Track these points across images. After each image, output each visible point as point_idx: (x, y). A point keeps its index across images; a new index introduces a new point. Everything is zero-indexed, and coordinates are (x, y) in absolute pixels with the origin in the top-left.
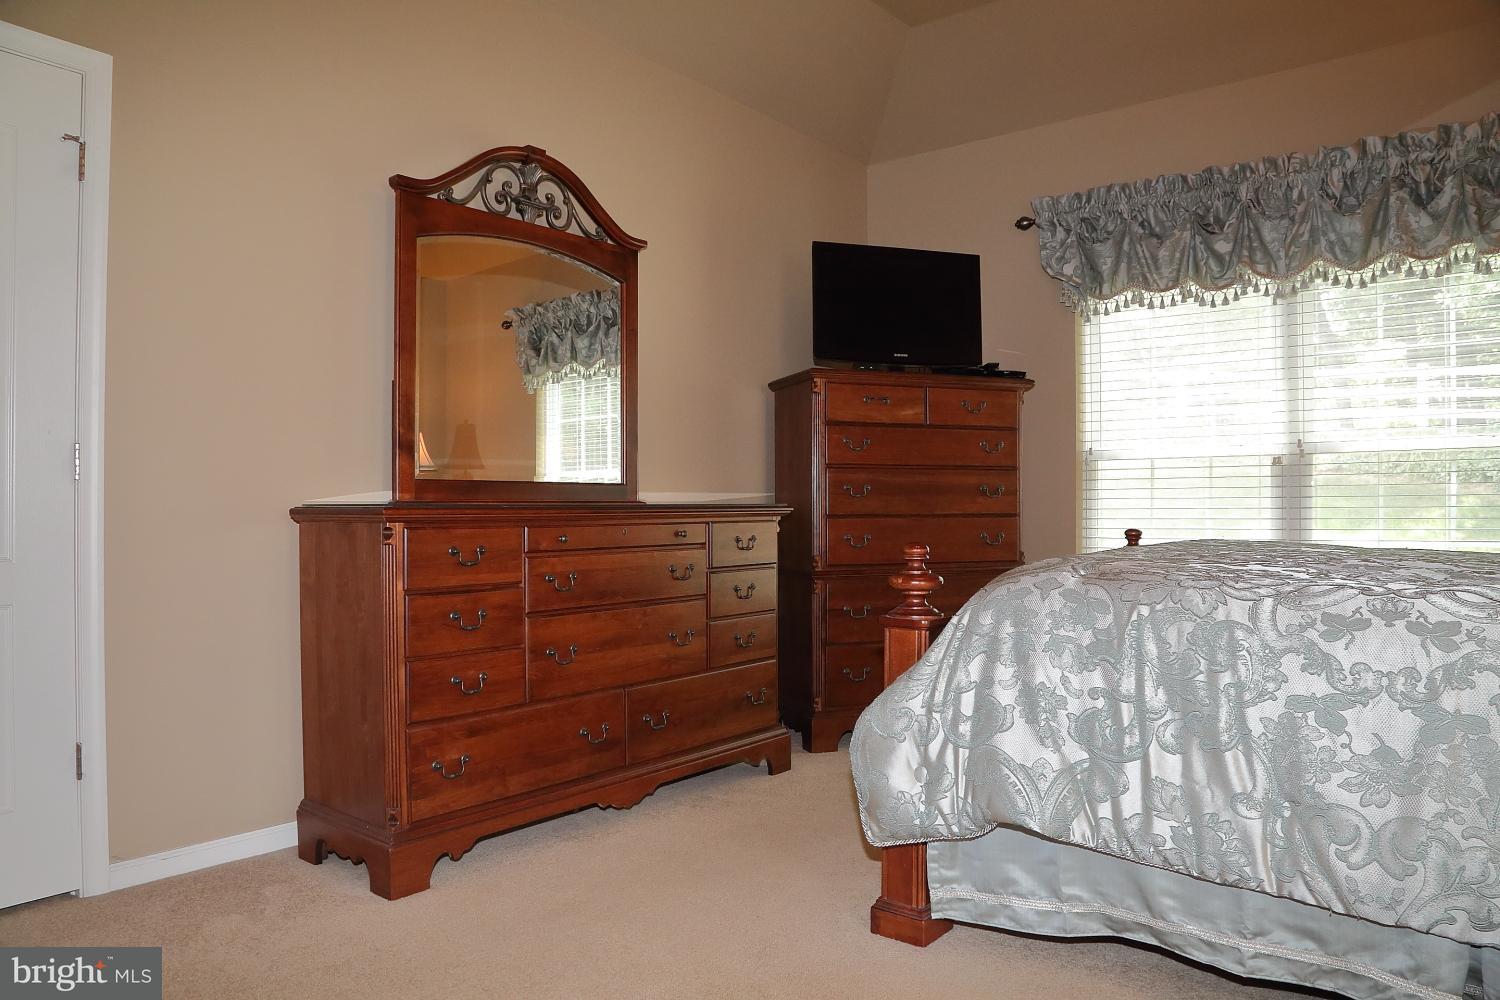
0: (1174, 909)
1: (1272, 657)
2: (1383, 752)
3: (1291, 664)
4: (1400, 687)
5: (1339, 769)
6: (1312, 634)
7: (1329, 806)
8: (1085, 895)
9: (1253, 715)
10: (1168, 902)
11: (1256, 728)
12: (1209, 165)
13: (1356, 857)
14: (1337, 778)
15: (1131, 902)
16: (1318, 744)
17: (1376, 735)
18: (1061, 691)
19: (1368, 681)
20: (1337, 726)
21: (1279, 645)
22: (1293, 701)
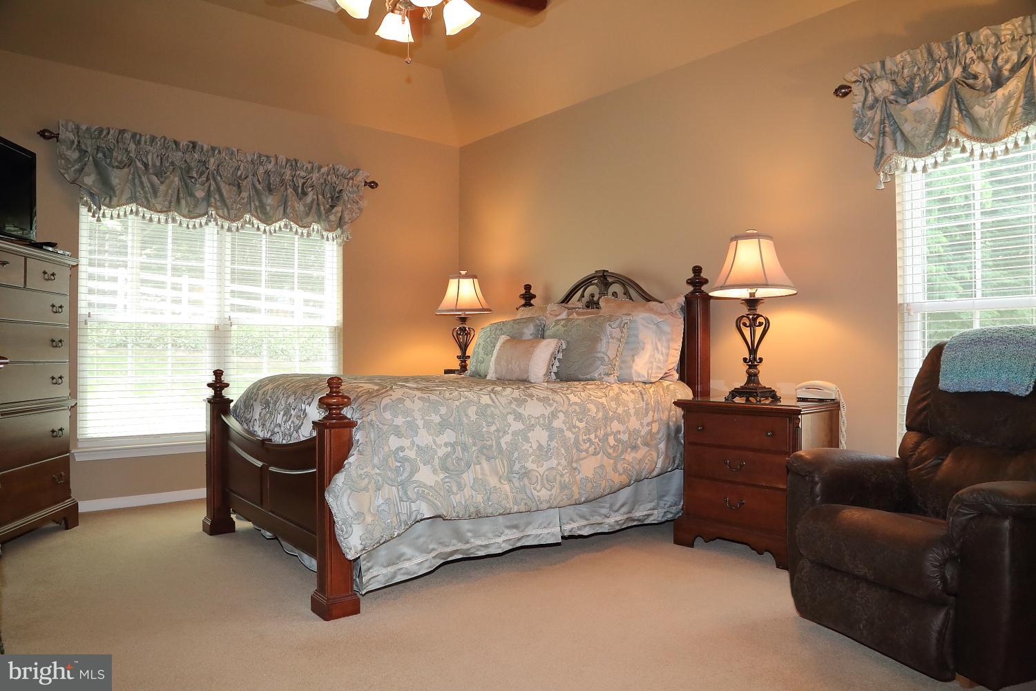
0: (471, 537)
1: (504, 417)
2: (540, 447)
3: (510, 418)
4: (542, 422)
5: (530, 456)
6: (513, 406)
7: (530, 471)
8: (436, 547)
9: (503, 441)
10: (469, 534)
11: (504, 446)
12: (196, 140)
13: (538, 488)
14: (530, 459)
15: (454, 541)
16: (524, 448)
17: (537, 441)
18: (434, 447)
19: (533, 422)
20: (527, 440)
21: (505, 411)
22: (515, 433)
